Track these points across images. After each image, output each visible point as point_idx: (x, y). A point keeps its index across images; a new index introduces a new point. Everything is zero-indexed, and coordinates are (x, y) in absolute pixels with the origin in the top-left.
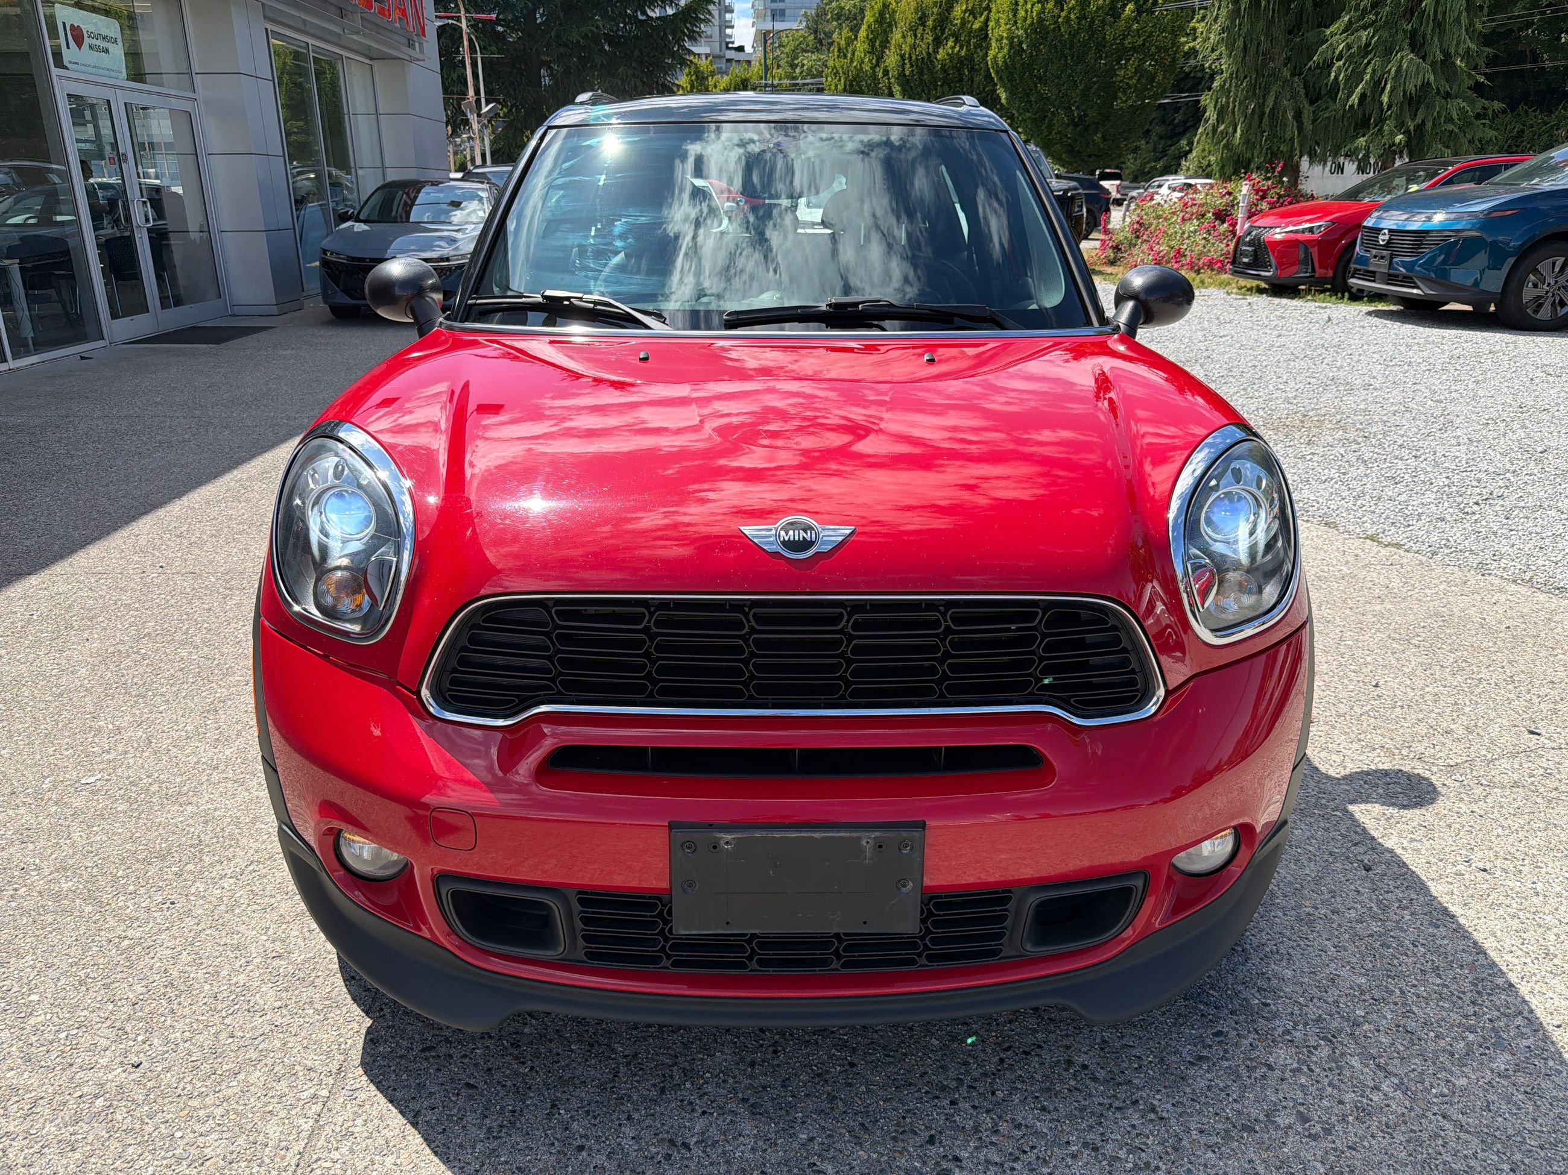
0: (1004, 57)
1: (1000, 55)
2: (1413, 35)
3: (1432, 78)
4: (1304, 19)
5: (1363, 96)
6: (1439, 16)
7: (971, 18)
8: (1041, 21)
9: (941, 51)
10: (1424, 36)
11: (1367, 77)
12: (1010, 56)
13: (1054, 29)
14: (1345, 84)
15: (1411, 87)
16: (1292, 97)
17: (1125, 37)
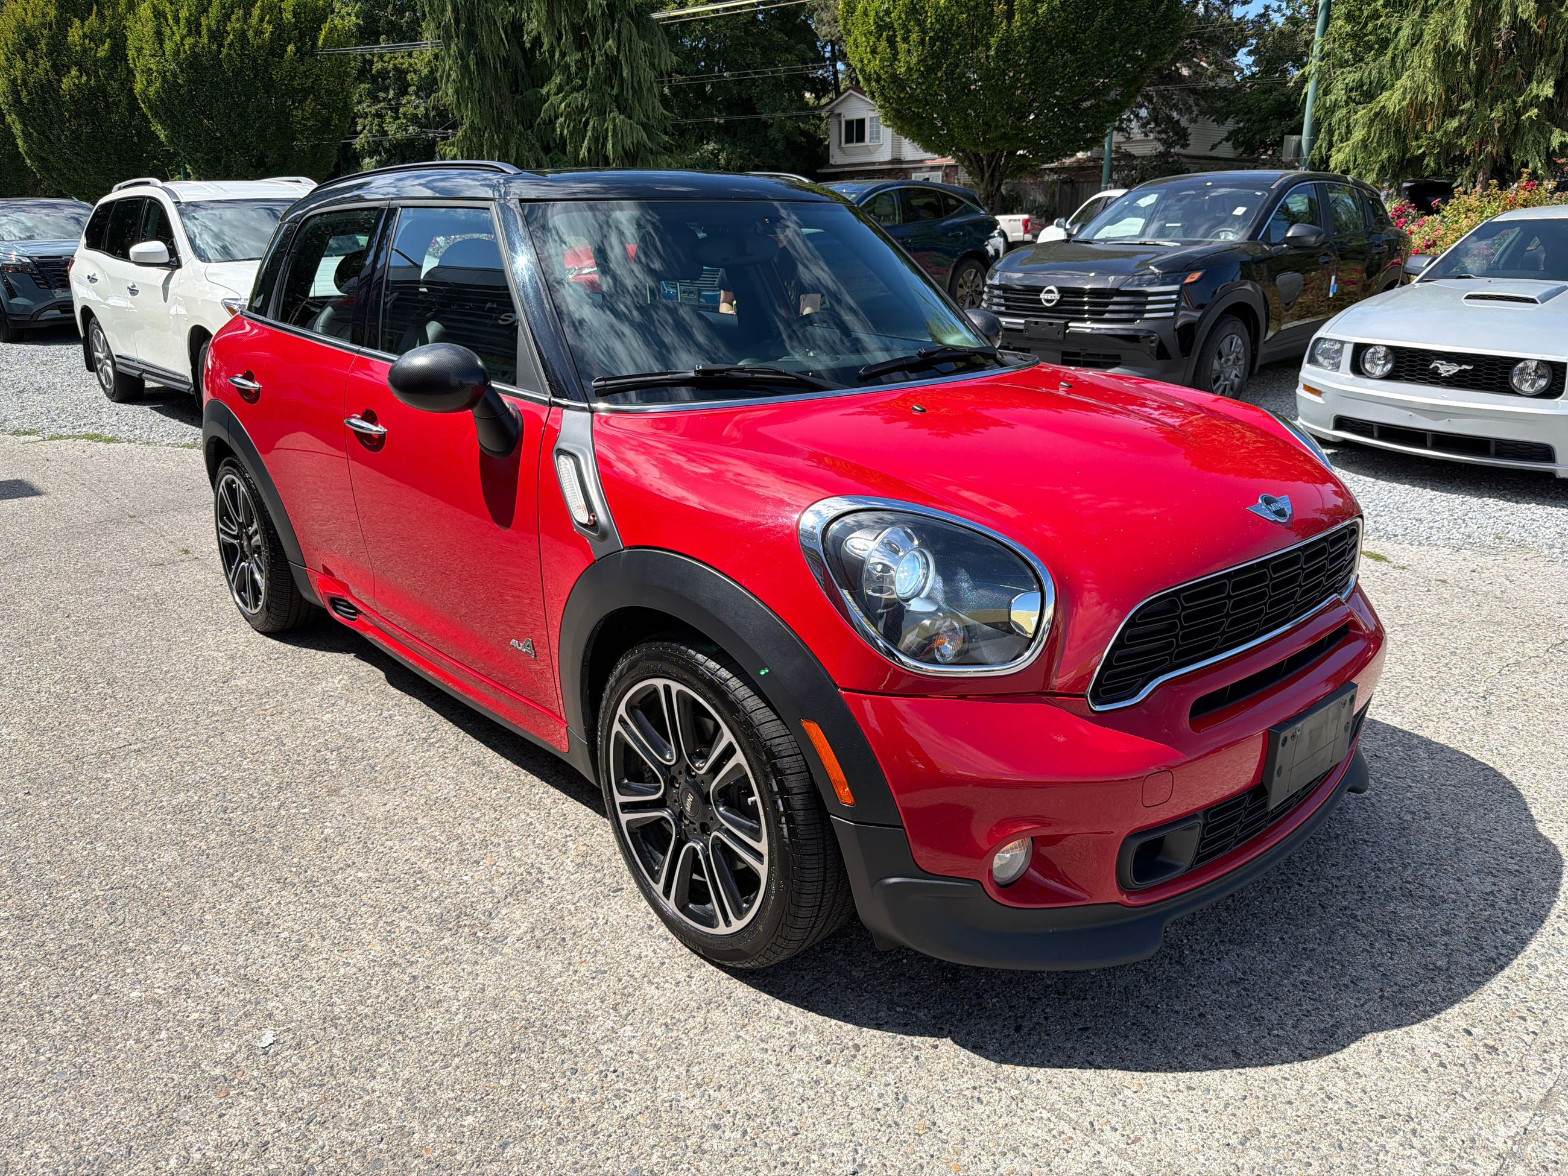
0: (157, 92)
1: (152, 89)
2: (616, 99)
3: (645, 136)
4: (520, 78)
5: (589, 150)
6: (636, 85)
7: (92, 45)
8: (195, 55)
9: (65, 80)
10: (626, 100)
11: (589, 133)
12: (164, 91)
13: (213, 66)
14: (571, 138)
15: (628, 143)
16: (530, 150)
17: (292, 79)
